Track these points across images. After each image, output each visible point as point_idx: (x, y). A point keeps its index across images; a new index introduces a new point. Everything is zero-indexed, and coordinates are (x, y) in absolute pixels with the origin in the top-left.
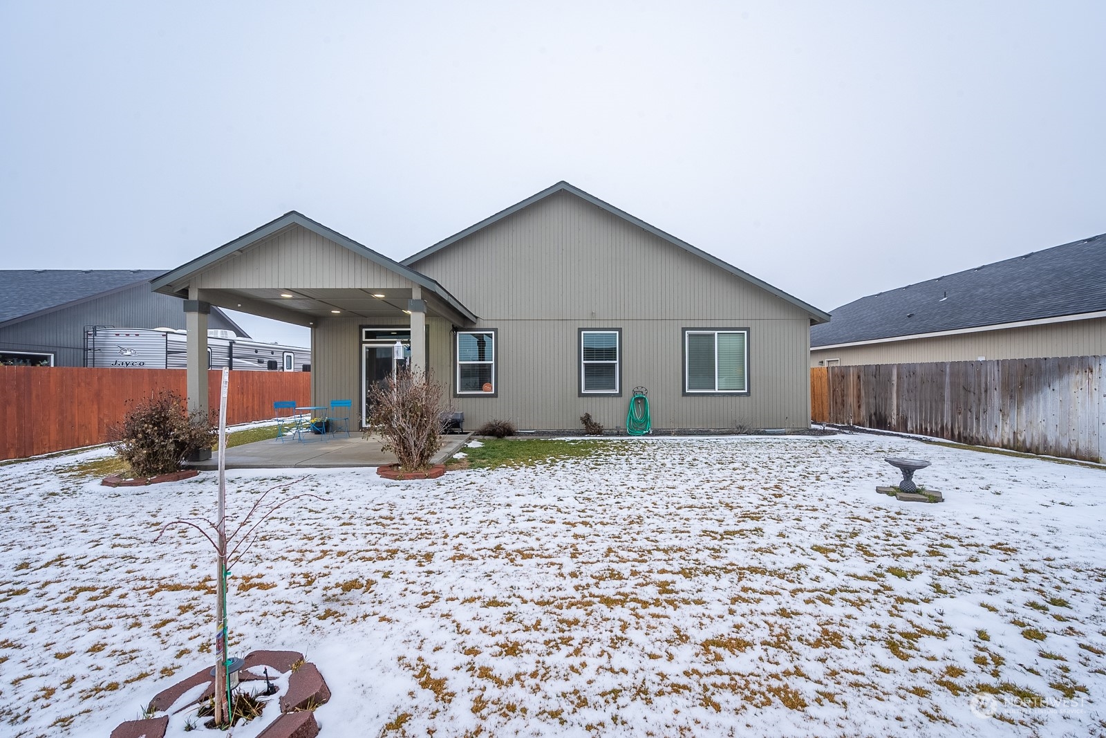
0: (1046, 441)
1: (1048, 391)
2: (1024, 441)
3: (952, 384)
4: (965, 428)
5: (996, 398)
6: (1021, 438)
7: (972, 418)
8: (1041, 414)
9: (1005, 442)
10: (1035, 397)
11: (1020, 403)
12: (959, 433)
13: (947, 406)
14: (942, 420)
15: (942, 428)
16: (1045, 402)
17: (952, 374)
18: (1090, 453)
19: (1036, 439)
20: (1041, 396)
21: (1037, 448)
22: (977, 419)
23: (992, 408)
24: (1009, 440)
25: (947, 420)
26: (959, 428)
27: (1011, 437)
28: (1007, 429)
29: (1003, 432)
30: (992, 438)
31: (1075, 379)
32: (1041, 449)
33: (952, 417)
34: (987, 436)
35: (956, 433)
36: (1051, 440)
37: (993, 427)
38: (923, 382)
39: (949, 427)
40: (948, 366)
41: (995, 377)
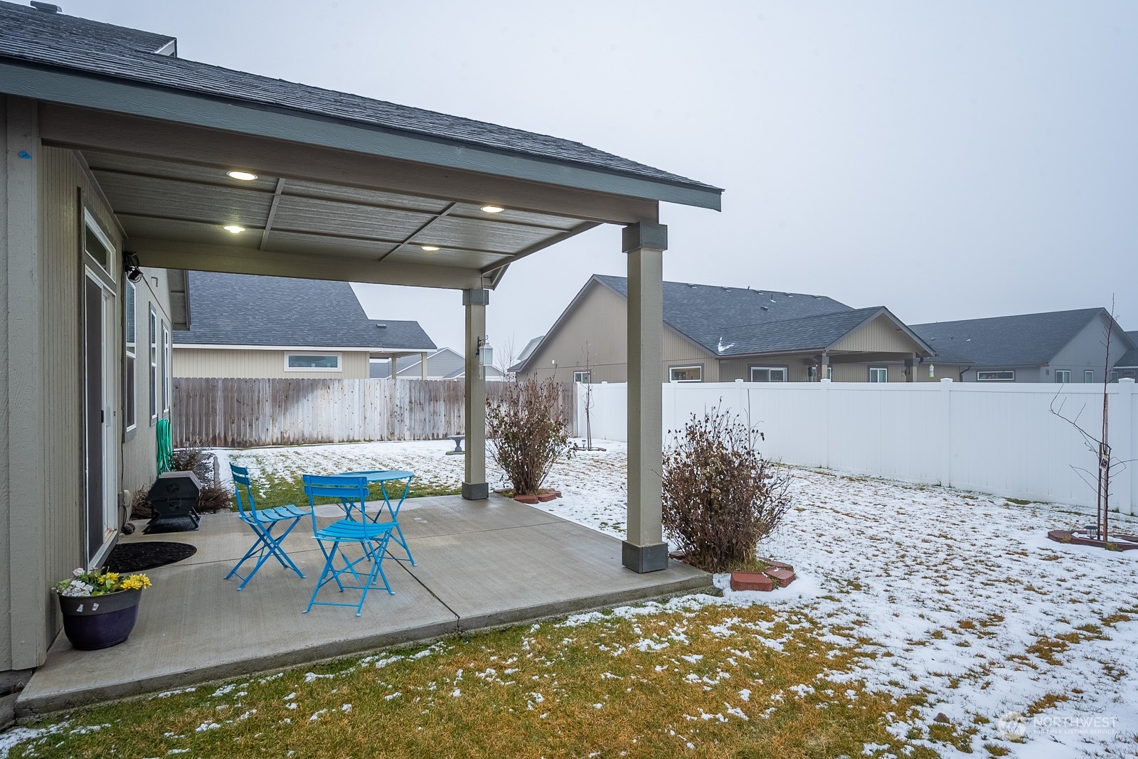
0: (303, 435)
1: (305, 401)
2: (289, 438)
3: (225, 398)
4: (239, 434)
5: (267, 407)
6: (286, 436)
7: (245, 426)
8: (300, 418)
9: (275, 441)
10: (296, 406)
11: (286, 409)
12: (233, 440)
13: (220, 419)
14: (214, 431)
15: (214, 438)
16: (303, 407)
17: (225, 389)
18: (329, 438)
19: (297, 434)
20: (300, 405)
21: (298, 441)
22: (251, 425)
23: (264, 415)
24: (277, 439)
25: (220, 430)
26: (232, 435)
27: (279, 436)
28: (276, 430)
29: (274, 433)
30: (263, 439)
31: (320, 393)
32: (300, 440)
33: (225, 426)
34: (260, 438)
35: (230, 440)
36: (307, 435)
37: (265, 430)
38: (188, 397)
39: (222, 436)
40: (220, 382)
41: (267, 392)
